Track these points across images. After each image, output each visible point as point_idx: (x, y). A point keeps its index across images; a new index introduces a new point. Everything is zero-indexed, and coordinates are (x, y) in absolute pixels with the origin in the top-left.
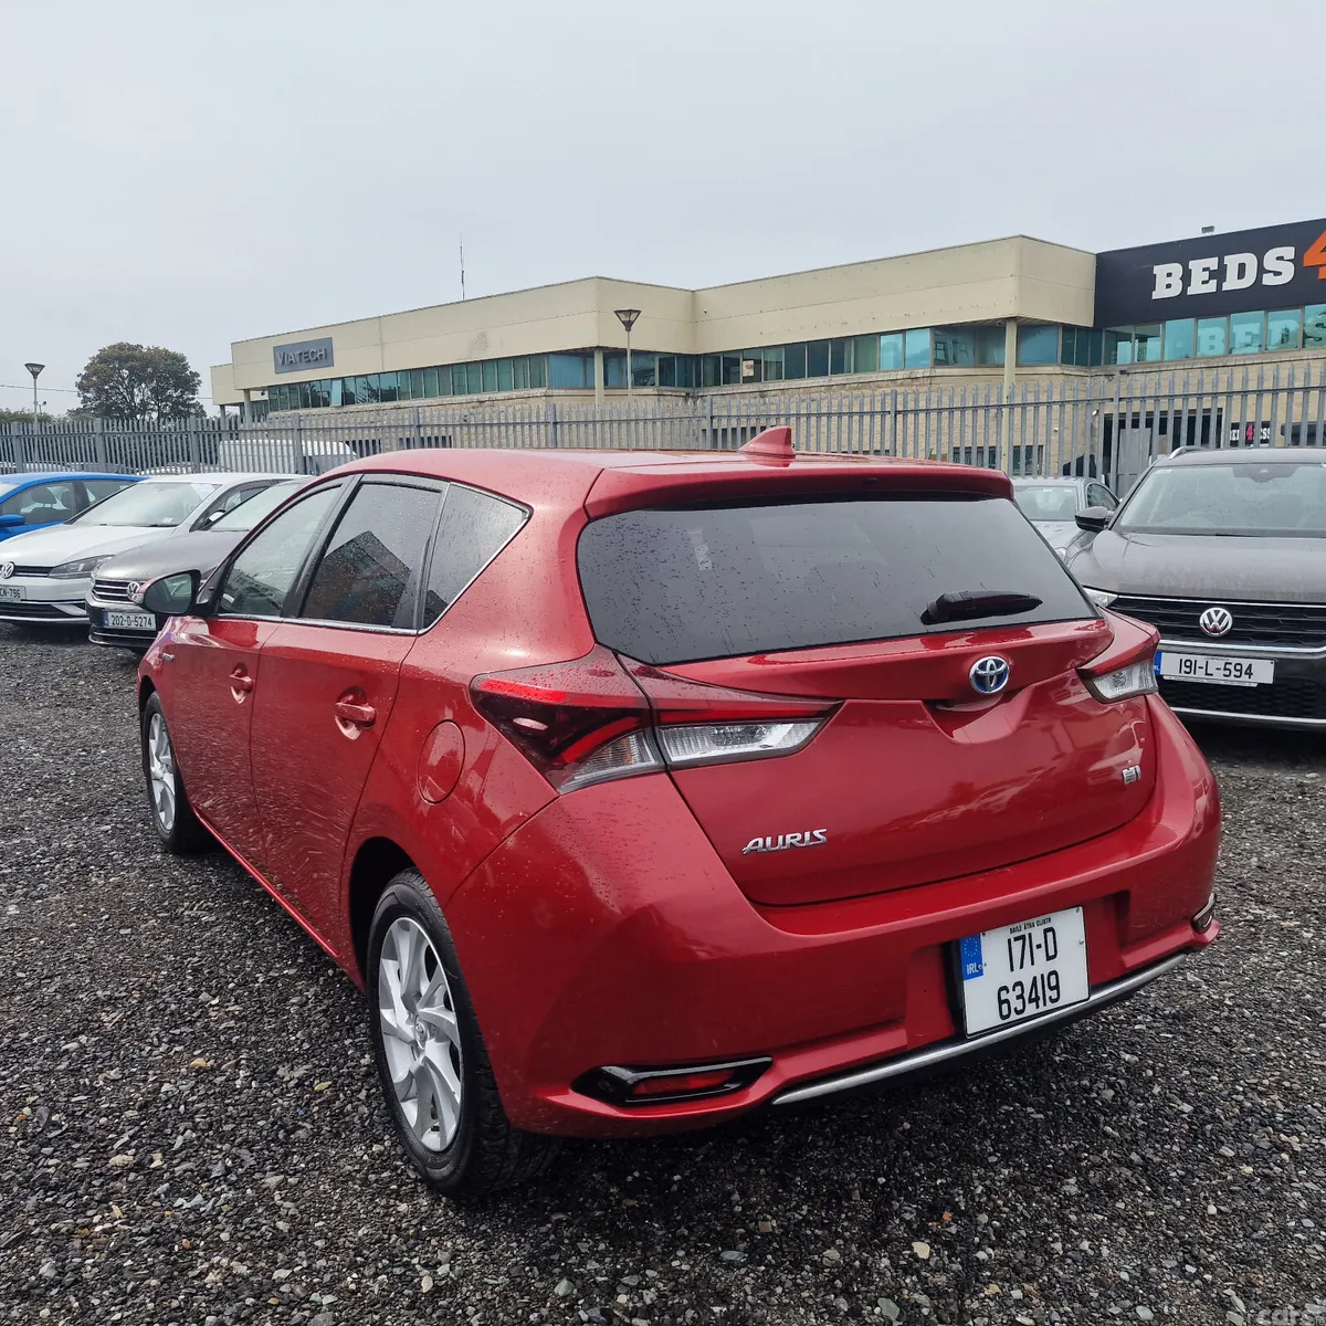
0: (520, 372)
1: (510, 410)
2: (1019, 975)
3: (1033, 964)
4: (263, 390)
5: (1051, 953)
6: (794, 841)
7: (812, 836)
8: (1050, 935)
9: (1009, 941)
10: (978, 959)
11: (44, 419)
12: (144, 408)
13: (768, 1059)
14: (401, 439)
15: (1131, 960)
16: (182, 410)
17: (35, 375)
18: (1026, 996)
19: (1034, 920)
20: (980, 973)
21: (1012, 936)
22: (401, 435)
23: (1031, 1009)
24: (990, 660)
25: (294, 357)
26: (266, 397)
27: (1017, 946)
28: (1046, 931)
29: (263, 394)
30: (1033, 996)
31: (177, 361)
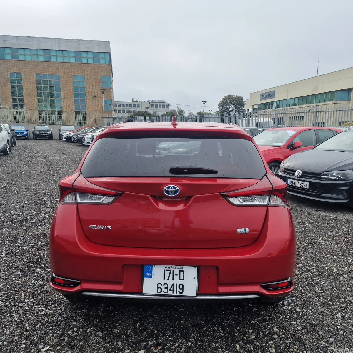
0: (327, 96)
1: (322, 108)
2: (166, 281)
3: (173, 279)
4: (257, 105)
5: (182, 278)
6: (102, 228)
7: (107, 227)
8: (182, 273)
9: (164, 270)
10: (151, 272)
11: (210, 114)
12: (232, 111)
13: (79, 282)
14: (290, 117)
15: (221, 289)
16: (240, 110)
17: (204, 104)
18: (169, 288)
19: (176, 266)
20: (151, 277)
21: (166, 269)
22: (290, 116)
23: (170, 293)
24: (172, 186)
25: (265, 95)
26: (257, 107)
27: (167, 273)
28: (180, 271)
29: (257, 106)
30: (172, 289)
31: (241, 98)
